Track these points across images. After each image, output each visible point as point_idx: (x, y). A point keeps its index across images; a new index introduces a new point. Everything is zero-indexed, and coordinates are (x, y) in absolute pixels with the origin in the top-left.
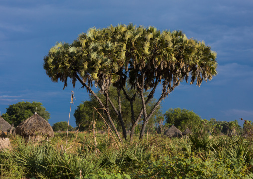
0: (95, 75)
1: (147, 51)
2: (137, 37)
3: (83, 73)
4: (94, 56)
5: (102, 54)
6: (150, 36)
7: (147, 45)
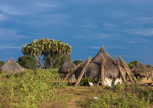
0: (35, 54)
1: (50, 47)
2: (47, 43)
3: (32, 54)
4: (34, 49)
5: (37, 48)
6: (51, 43)
7: (50, 45)
